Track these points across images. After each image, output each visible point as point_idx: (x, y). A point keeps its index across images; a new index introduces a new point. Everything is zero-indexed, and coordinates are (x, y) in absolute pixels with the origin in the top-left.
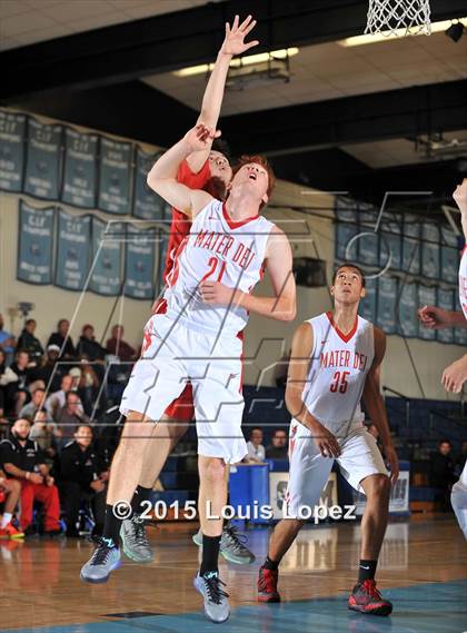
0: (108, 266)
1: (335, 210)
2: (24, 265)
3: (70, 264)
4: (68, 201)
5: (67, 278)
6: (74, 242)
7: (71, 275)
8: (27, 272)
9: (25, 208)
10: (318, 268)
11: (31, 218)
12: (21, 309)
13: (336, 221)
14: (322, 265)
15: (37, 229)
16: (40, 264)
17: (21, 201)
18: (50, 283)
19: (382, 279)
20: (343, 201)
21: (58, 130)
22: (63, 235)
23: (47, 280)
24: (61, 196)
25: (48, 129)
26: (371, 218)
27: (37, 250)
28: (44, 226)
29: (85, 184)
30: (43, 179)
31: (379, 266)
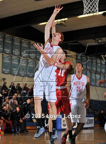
0: (23, 70)
1: (76, 56)
2: (4, 69)
3: (14, 69)
4: (14, 54)
5: (14, 72)
6: (15, 64)
7: (15, 72)
8: (4, 71)
9: (4, 56)
10: (72, 70)
11: (5, 58)
12: (3, 80)
13: (77, 59)
14: (73, 69)
15: (7, 61)
16: (7, 69)
17: (3, 55)
18: (10, 74)
19: (87, 72)
20: (78, 54)
21: (11, 38)
22: (13, 62)
23: (9, 73)
24: (12, 53)
25: (9, 37)
26: (85, 58)
27: (7, 66)
28: (8, 60)
29: (18, 50)
30: (8, 49)
31: (86, 69)
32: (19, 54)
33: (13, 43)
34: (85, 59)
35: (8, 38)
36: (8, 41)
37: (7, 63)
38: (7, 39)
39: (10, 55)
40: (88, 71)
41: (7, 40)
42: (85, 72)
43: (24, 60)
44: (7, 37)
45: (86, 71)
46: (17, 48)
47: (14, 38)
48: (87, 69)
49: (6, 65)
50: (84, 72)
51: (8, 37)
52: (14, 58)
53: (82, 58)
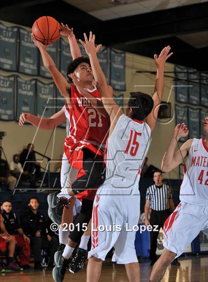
1: (175, 73)
3: (25, 108)
4: (23, 72)
6: (27, 95)
8: (1, 114)
10: (166, 107)
11: (2, 82)
13: (176, 79)
14: (169, 105)
15: (5, 88)
16: (8, 109)
19: (202, 112)
20: (179, 67)
21: (16, 30)
22: (20, 91)
23: (13, 119)
24: (18, 69)
25: (10, 29)
26: (195, 77)
27: (5, 101)
28: (9, 87)
29: (32, 62)
30: (7, 58)
31: (200, 105)
32: (34, 70)
33: (20, 43)
34: (197, 79)
35: (7, 30)
36: (8, 37)
37: (5, 92)
38: (6, 33)
39: (14, 73)
40: (203, 108)
41: (6, 37)
42: (198, 111)
43: (47, 86)
44: (4, 28)
45: (200, 110)
46: (29, 56)
47: (22, 31)
48: (202, 103)
49: (4, 99)
50: (195, 111)
51: (7, 28)
52: (24, 82)
53: (188, 77)
